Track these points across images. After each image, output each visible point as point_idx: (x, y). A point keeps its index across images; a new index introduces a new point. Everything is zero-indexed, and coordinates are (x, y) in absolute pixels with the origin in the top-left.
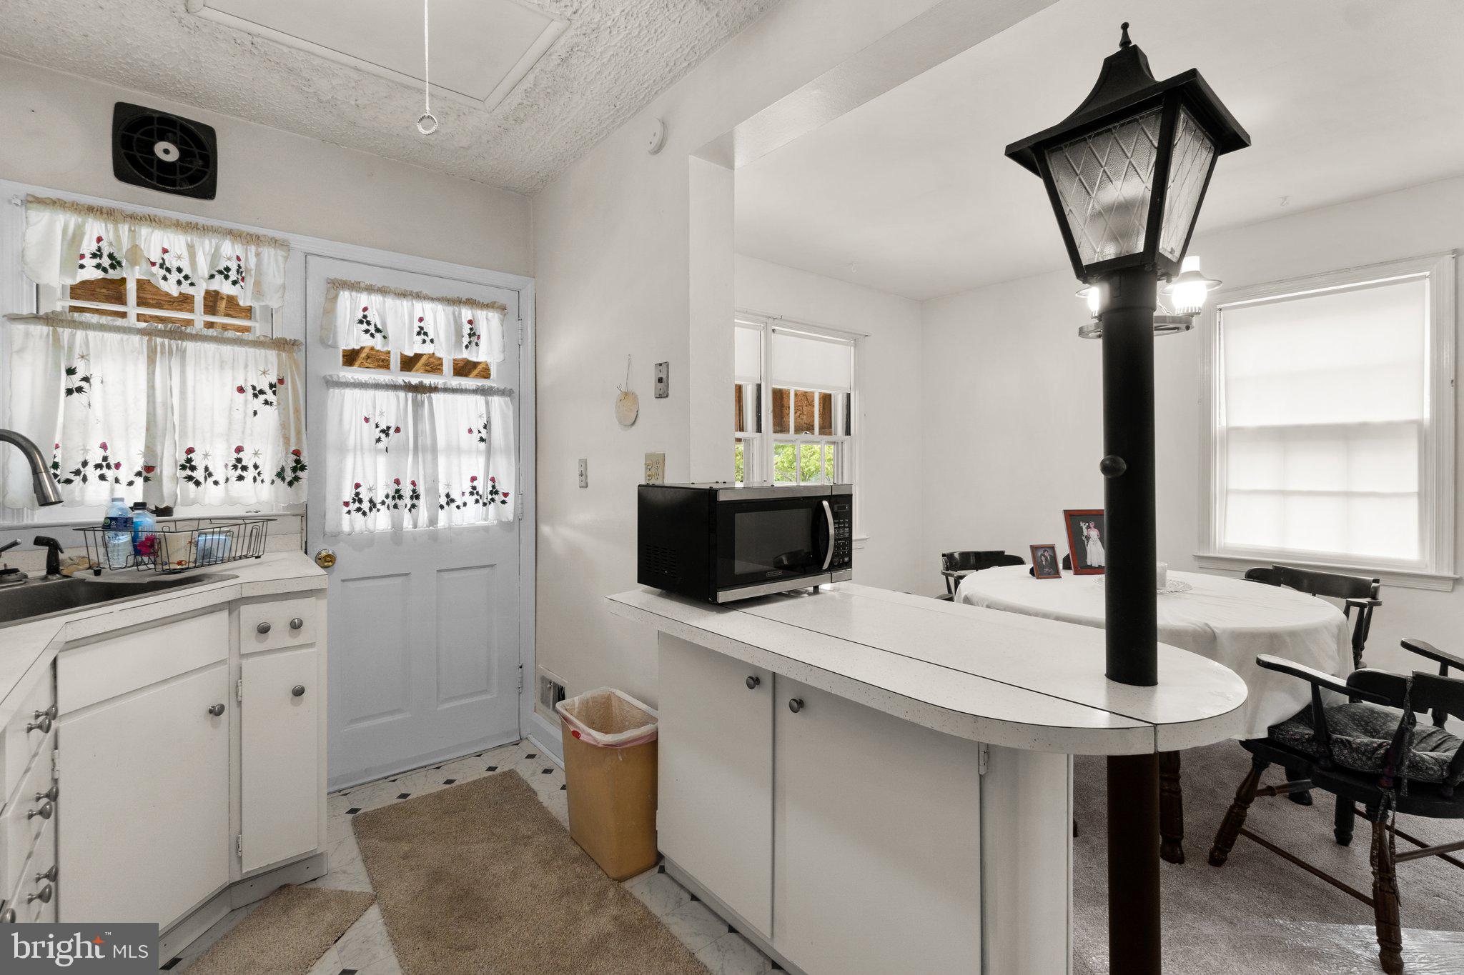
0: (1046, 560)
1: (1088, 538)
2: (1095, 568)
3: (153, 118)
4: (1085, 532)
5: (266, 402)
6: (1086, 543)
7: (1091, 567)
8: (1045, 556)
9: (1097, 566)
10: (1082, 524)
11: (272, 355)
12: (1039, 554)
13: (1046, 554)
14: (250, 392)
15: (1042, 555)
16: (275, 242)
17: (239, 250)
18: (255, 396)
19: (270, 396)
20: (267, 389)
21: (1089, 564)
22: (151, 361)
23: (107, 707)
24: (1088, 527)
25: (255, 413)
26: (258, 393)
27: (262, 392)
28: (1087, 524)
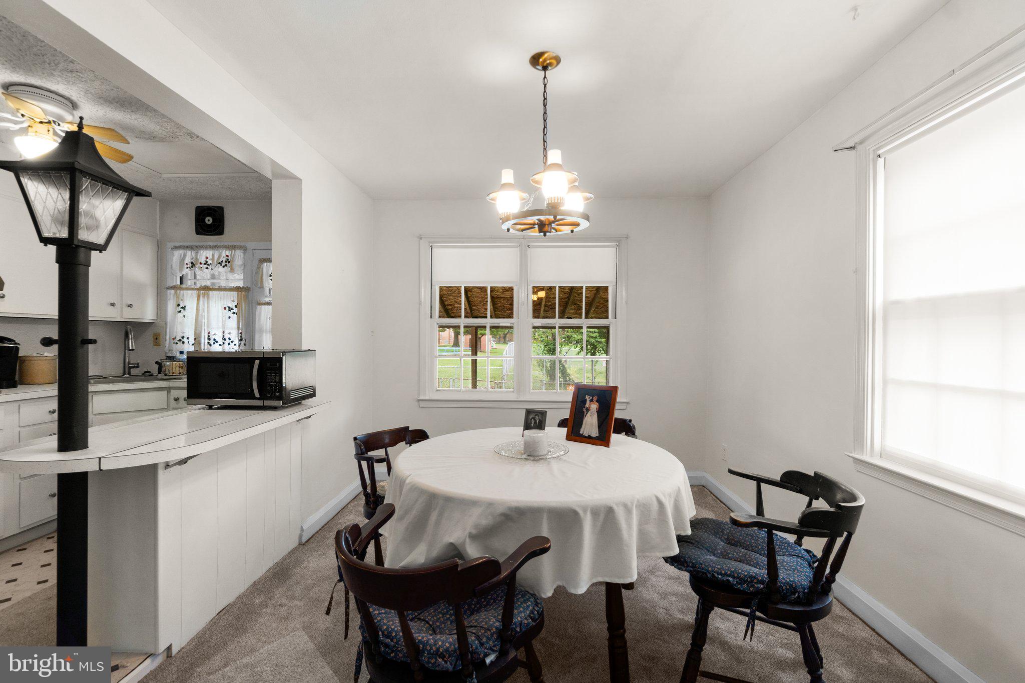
0: (535, 422)
1: (588, 410)
2: (585, 437)
3: (205, 209)
4: (587, 405)
5: (234, 313)
6: (585, 414)
7: (582, 436)
8: (535, 420)
9: (587, 436)
10: (587, 397)
11: (235, 294)
12: (531, 417)
13: (537, 418)
14: (227, 309)
15: (533, 418)
16: (240, 247)
17: (228, 253)
18: (229, 310)
19: (236, 310)
20: (234, 308)
21: (581, 433)
22: (198, 300)
23: (113, 415)
24: (592, 401)
25: (229, 317)
26: (230, 309)
27: (232, 309)
28: (591, 398)
